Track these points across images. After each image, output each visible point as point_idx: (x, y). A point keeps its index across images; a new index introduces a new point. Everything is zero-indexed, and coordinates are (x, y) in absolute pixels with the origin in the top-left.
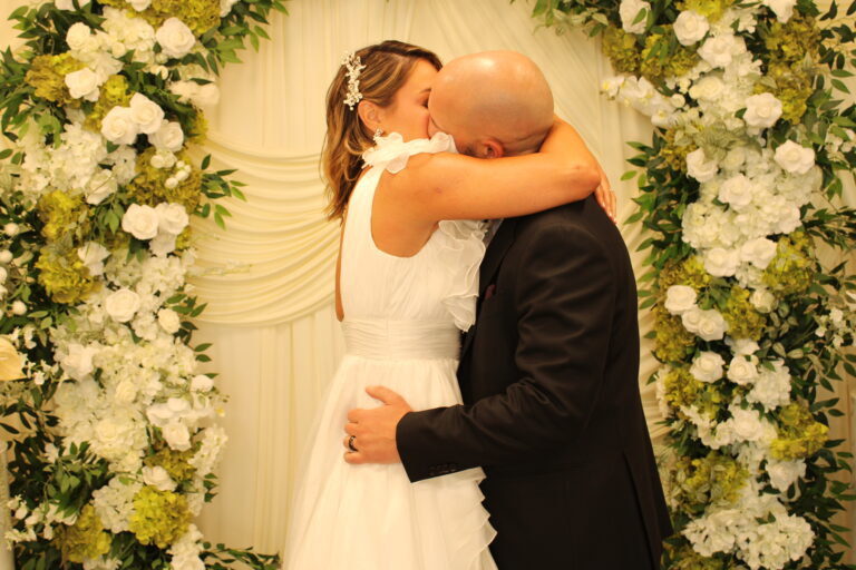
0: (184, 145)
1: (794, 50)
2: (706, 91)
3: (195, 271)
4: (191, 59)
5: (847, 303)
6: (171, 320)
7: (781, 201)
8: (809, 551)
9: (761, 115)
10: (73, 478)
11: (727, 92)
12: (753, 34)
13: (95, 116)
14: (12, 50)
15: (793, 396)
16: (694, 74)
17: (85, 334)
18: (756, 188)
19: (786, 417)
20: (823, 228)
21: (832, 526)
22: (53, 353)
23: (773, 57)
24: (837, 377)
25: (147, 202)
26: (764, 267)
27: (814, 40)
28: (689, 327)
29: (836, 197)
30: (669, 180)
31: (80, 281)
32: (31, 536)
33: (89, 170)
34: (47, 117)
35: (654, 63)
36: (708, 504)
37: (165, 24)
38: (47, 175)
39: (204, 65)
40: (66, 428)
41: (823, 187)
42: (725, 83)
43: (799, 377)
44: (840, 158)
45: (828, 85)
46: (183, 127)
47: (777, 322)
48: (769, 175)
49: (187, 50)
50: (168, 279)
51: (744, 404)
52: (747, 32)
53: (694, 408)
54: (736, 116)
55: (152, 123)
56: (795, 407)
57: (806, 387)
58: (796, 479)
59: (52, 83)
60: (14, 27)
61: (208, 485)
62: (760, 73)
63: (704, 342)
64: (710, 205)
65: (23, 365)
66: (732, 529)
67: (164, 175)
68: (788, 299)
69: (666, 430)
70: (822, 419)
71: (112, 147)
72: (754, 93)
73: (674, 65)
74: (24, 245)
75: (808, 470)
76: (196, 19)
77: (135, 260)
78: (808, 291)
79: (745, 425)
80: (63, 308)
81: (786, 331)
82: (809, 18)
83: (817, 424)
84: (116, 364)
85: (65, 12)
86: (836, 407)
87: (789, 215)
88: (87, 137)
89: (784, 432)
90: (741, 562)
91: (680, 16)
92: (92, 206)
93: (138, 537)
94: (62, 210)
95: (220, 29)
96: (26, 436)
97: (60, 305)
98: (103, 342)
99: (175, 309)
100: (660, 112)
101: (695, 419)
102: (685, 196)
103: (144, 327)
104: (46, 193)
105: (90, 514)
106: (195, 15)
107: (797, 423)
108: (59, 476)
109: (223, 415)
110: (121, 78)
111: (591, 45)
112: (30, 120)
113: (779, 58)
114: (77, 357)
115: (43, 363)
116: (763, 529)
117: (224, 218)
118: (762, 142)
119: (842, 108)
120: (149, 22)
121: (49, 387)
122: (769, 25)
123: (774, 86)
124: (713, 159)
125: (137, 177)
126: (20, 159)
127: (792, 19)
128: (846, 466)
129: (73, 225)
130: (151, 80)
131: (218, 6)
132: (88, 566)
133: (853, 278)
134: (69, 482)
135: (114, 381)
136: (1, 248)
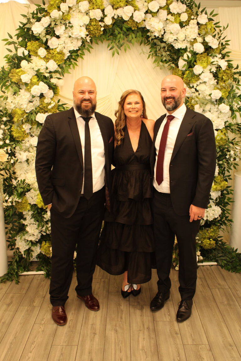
0: (53, 96)
1: (226, 78)
2: (201, 88)
4: (56, 72)
5: (235, 149)
7: (219, 120)
8: (220, 216)
9: (216, 96)
10: (22, 189)
11: (206, 89)
12: (215, 73)
13: (29, 87)
14: (4, 67)
15: (219, 174)
16: (198, 83)
17: (24, 149)
18: (213, 116)
19: (216, 179)
20: (230, 128)
21: (226, 209)
22: (15, 154)
24: (231, 169)
25: (42, 112)
27: (232, 75)
29: (235, 119)
31: (23, 134)
32: (10, 204)
33: (27, 103)
34: (15, 87)
35: (187, 79)
37: (49, 61)
38: (14, 104)
39: (60, 74)
40: (18, 175)
41: (231, 116)
42: (206, 86)
43: (221, 169)
44: (237, 109)
45: (234, 88)
46: (53, 92)
48: (217, 112)
49: (55, 69)
52: (213, 72)
54: (209, 96)
55: (45, 90)
56: (219, 177)
57: (222, 171)
58: (218, 196)
59: (17, 77)
60: (5, 60)
62: (216, 84)
65: (7, 157)
67: (47, 105)
68: (219, 147)
70: (226, 180)
71: (33, 97)
72: (214, 89)
73: (193, 80)
74: (8, 123)
75: (221, 194)
77: (38, 129)
80: (18, 142)
81: (218, 156)
82: (231, 69)
83: (225, 182)
84: (33, 158)
85: (20, 57)
86: (230, 177)
87: (222, 124)
88: (26, 93)
89: (216, 183)
91: (195, 66)
92: (27, 113)
93: (38, 206)
94: (18, 114)
95: (65, 63)
96: (6, 177)
97: (17, 141)
98: (29, 151)
100: (188, 93)
104: (14, 109)
105: (25, 199)
106: (58, 59)
107: (220, 181)
108: (18, 188)
110: (36, 76)
111: (169, 72)
112: (10, 88)
113: (222, 79)
114: (22, 156)
115: (13, 157)
118: (215, 103)
119: (238, 95)
120: (44, 61)
121: (13, 164)
122: (220, 70)
123: (220, 88)
124: (202, 107)
125: (40, 105)
126: (7, 98)
127: (227, 69)
128: (232, 194)
129: (22, 119)
130: (45, 77)
131: (64, 56)
132: (24, 213)
133: (238, 142)
134: (20, 190)
135: (32, 163)
136: (2, 124)
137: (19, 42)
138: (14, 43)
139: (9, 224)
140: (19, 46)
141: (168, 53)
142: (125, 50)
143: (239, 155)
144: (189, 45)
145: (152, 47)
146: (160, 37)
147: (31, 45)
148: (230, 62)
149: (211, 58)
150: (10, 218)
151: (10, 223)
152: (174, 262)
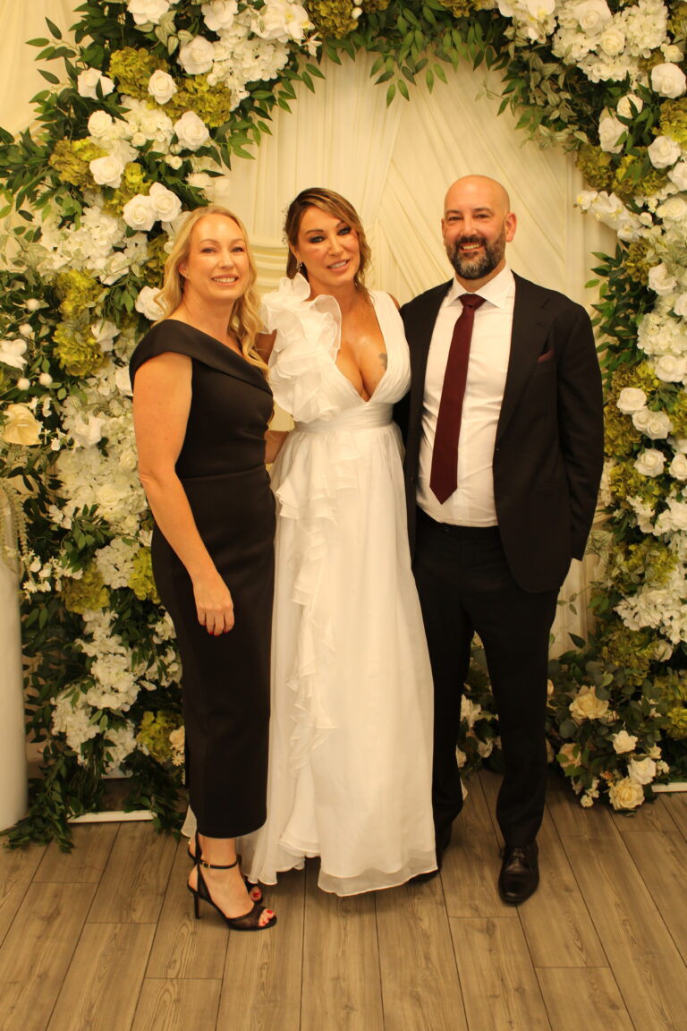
2: (673, 211)
4: (203, 152)
13: (115, 202)
14: (31, 132)
16: (662, 195)
17: (96, 406)
22: (63, 422)
25: (156, 286)
28: (638, 426)
30: (628, 289)
31: (93, 357)
33: (105, 253)
34: (68, 200)
35: (627, 181)
36: (642, 584)
37: (183, 117)
38: (64, 254)
39: (217, 159)
40: (67, 492)
49: (201, 143)
51: (679, 498)
53: (639, 499)
55: (170, 212)
59: (76, 168)
60: (35, 111)
63: (649, 440)
64: (665, 316)
65: (40, 432)
66: (659, 607)
71: (130, 233)
73: (645, 185)
74: (42, 319)
76: (210, 113)
79: (679, 516)
80: (75, 380)
84: (120, 435)
85: (89, 100)
88: (105, 220)
90: (665, 637)
91: (656, 141)
92: (106, 286)
93: (138, 594)
94: (78, 288)
96: (27, 497)
97: (73, 377)
98: (109, 414)
100: (626, 227)
101: (639, 509)
104: (64, 272)
105: (93, 570)
106: (209, 110)
108: (75, 536)
110: (138, 166)
112: (52, 202)
114: (85, 427)
115: (58, 430)
116: (685, 609)
120: (167, 114)
121: (53, 456)
124: (673, 275)
125: (150, 261)
126: (38, 235)
129: (92, 304)
130: (169, 168)
131: (229, 101)
132: (86, 618)
134: (85, 541)
135: (116, 450)
136: (23, 322)
137: (82, 49)
139: (35, 656)
140: (82, 64)
142: (430, 85)
145: (510, 76)
147: (124, 62)
150: (37, 636)
151: (37, 650)
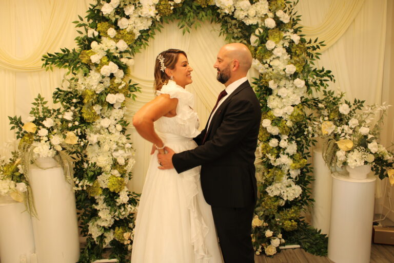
0: (124, 76)
1: (299, 52)
2: (275, 63)
3: (127, 113)
4: (126, 52)
5: (313, 125)
6: (119, 127)
7: (295, 95)
8: (300, 195)
9: (290, 70)
10: (92, 172)
11: (280, 64)
12: (288, 47)
13: (99, 68)
14: (75, 49)
15: (297, 151)
16: (271, 58)
17: (95, 131)
18: (289, 91)
19: (295, 157)
20: (307, 103)
21: (307, 188)
22: (86, 137)
23: (293, 54)
24: (310, 146)
25: (113, 93)
26: (290, 114)
27: (305, 50)
28: (269, 131)
29: (311, 94)
30: (264, 88)
31: (94, 116)
32: (80, 189)
33: (97, 84)
34: (85, 68)
35: (260, 55)
36: (273, 182)
37: (119, 41)
38: (85, 85)
39: (130, 54)
40: (89, 158)
41: (307, 92)
42: (280, 61)
43: (299, 146)
44: (312, 83)
45: (309, 62)
46: (124, 71)
47: (293, 130)
48: (292, 88)
49: (125, 49)
50: (119, 115)
51: (284, 154)
52: (286, 47)
53: (270, 154)
54: (283, 71)
55: (115, 70)
56: (298, 154)
57: (301, 149)
58: (297, 175)
59: (87, 58)
60: (76, 42)
61: (130, 175)
62: (290, 59)
63: (273, 135)
64: (275, 96)
65: (78, 140)
66: (279, 189)
67: (118, 85)
68: (297, 123)
69: (261, 161)
70: (305, 158)
71: (103, 77)
72: (288, 64)
73: (266, 55)
74: (78, 105)
75: (301, 172)
77: (109, 110)
78: (302, 121)
79: (284, 159)
80: (89, 124)
81: (296, 133)
82: (304, 43)
83: (304, 159)
84: (104, 140)
85: (91, 38)
86: (309, 154)
87: (297, 99)
88: (96, 74)
89: (295, 161)
90: (282, 198)
91: (268, 42)
92: (97, 94)
93: (111, 190)
94: (89, 95)
95: (135, 43)
96: (78, 160)
98: (100, 133)
99: (120, 124)
100: (261, 69)
101: (270, 158)
102: (268, 93)
103: (112, 129)
104: (84, 90)
105: (96, 183)
106: (128, 39)
107: (298, 159)
108: (88, 172)
109: (134, 155)
110: (106, 57)
112: (80, 69)
113: (295, 54)
114: (93, 138)
115: (83, 139)
116: (288, 189)
117: (135, 98)
118: (290, 78)
119: (313, 69)
120: (114, 41)
121: (85, 146)
122: (292, 45)
123: (294, 62)
124: (276, 83)
125: (110, 86)
126: (77, 80)
127: (299, 44)
128: (311, 171)
129: (92, 100)
130: (115, 57)
131: (134, 36)
132: (96, 198)
133: (315, 118)
134: (91, 174)
135: (103, 145)
136: (72, 106)
137: (89, 24)
138: (84, 25)
140: (89, 28)
141: (239, 30)
142: (196, 28)
143: (317, 131)
144: (260, 21)
145: (223, 25)
146: (231, 14)
147: (101, 26)
148: (303, 37)
149: (283, 33)
150: (82, 203)
152: (254, 246)
